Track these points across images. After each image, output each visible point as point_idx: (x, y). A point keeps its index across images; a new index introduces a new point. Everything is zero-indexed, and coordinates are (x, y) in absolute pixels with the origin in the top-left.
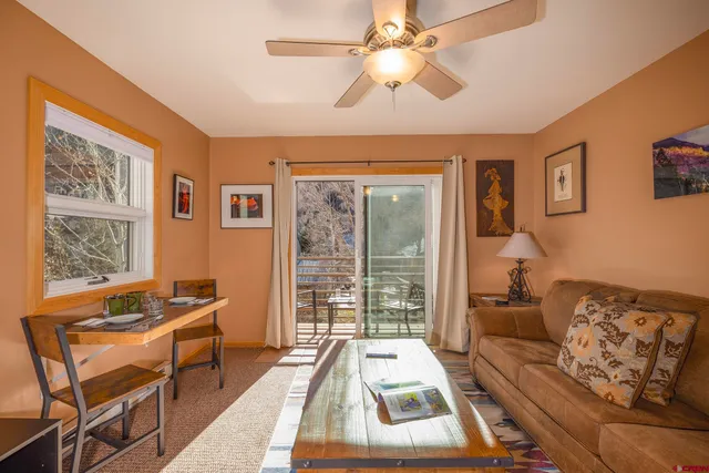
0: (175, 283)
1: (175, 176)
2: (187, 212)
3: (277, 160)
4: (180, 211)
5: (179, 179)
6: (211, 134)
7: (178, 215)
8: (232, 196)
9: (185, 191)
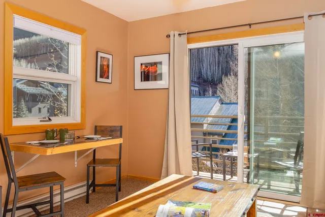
0: (96, 127)
1: (97, 52)
2: (108, 78)
3: (172, 34)
4: (101, 77)
5: (100, 55)
6: (129, 20)
7: (99, 79)
8: (142, 64)
9: (105, 63)
